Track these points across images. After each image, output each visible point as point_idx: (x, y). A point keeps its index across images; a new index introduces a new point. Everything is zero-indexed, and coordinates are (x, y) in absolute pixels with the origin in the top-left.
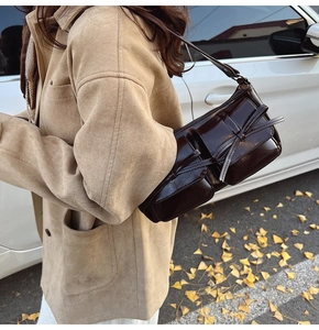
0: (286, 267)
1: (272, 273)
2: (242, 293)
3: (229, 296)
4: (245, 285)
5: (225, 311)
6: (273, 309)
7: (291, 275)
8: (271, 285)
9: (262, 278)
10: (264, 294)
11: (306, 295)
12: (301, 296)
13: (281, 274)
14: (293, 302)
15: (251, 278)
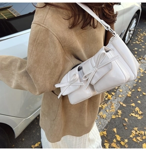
0: (118, 88)
1: (115, 92)
2: (109, 102)
3: (106, 105)
4: (109, 99)
5: (108, 111)
6: (122, 104)
7: (121, 90)
8: (117, 96)
9: (113, 95)
10: (116, 100)
11: (128, 95)
12: (127, 96)
13: (118, 91)
14: (126, 99)
15: (110, 96)
